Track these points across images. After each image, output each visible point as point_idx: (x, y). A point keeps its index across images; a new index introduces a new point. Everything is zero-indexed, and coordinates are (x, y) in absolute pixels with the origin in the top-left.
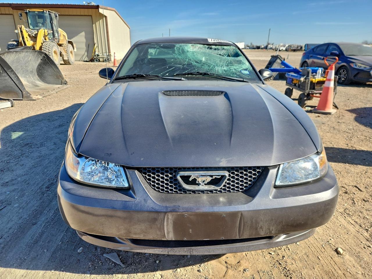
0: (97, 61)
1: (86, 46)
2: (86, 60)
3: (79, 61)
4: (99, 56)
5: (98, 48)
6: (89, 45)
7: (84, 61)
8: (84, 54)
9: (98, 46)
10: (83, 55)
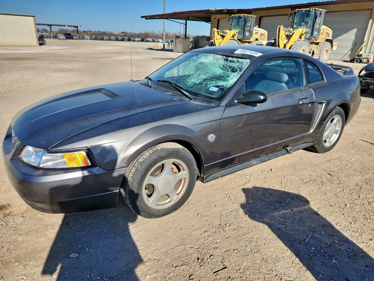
0: (357, 61)
1: (353, 44)
2: (346, 60)
3: (339, 60)
4: (362, 56)
5: (365, 47)
6: (356, 43)
7: (344, 61)
8: (347, 53)
9: (366, 45)
10: (346, 55)
